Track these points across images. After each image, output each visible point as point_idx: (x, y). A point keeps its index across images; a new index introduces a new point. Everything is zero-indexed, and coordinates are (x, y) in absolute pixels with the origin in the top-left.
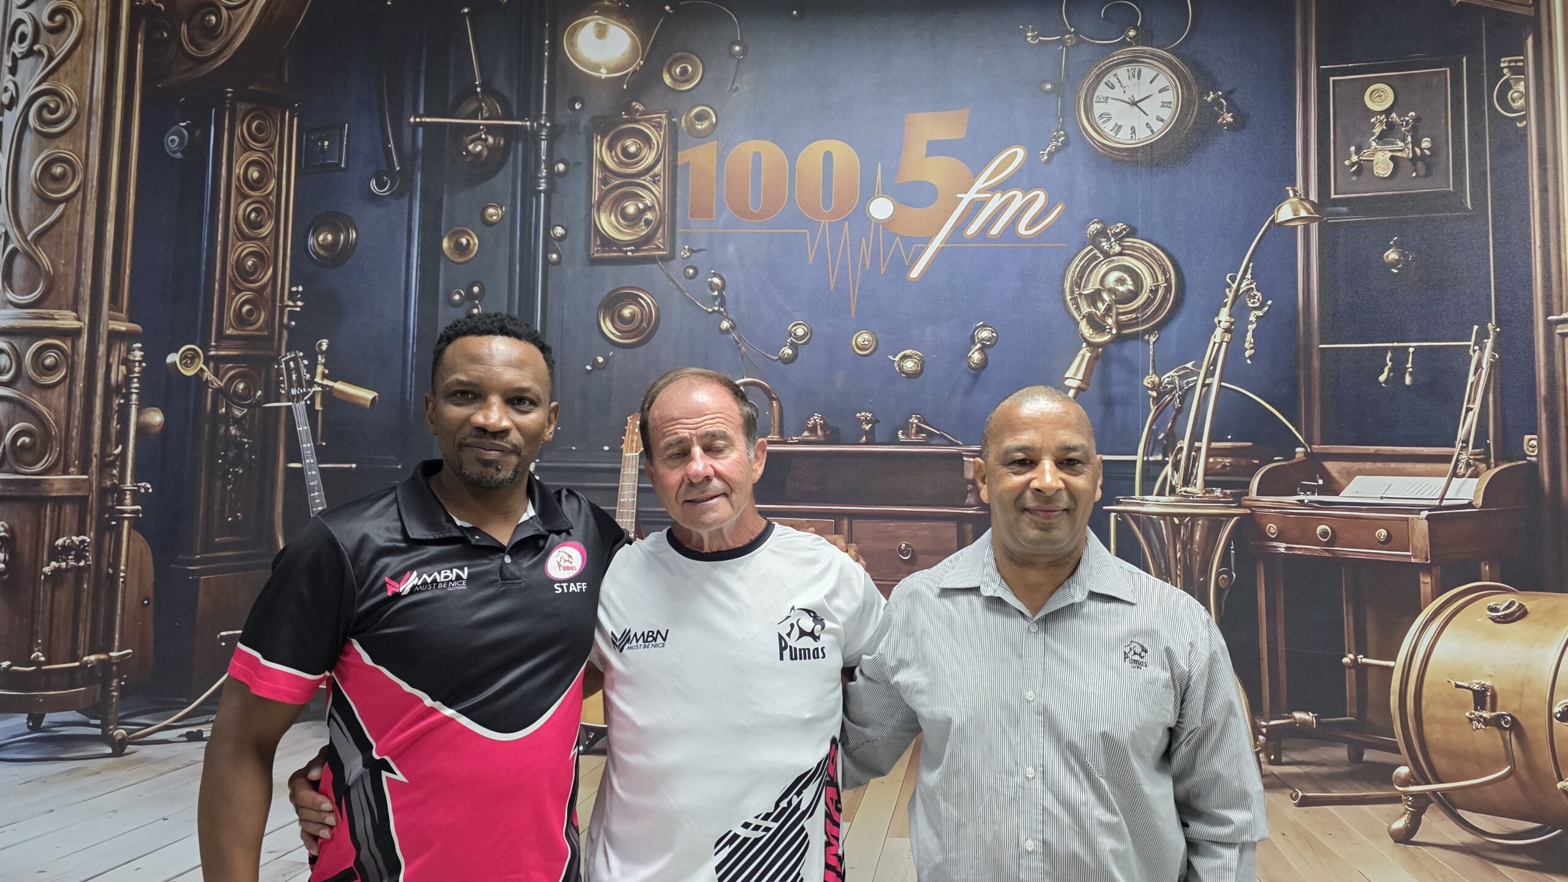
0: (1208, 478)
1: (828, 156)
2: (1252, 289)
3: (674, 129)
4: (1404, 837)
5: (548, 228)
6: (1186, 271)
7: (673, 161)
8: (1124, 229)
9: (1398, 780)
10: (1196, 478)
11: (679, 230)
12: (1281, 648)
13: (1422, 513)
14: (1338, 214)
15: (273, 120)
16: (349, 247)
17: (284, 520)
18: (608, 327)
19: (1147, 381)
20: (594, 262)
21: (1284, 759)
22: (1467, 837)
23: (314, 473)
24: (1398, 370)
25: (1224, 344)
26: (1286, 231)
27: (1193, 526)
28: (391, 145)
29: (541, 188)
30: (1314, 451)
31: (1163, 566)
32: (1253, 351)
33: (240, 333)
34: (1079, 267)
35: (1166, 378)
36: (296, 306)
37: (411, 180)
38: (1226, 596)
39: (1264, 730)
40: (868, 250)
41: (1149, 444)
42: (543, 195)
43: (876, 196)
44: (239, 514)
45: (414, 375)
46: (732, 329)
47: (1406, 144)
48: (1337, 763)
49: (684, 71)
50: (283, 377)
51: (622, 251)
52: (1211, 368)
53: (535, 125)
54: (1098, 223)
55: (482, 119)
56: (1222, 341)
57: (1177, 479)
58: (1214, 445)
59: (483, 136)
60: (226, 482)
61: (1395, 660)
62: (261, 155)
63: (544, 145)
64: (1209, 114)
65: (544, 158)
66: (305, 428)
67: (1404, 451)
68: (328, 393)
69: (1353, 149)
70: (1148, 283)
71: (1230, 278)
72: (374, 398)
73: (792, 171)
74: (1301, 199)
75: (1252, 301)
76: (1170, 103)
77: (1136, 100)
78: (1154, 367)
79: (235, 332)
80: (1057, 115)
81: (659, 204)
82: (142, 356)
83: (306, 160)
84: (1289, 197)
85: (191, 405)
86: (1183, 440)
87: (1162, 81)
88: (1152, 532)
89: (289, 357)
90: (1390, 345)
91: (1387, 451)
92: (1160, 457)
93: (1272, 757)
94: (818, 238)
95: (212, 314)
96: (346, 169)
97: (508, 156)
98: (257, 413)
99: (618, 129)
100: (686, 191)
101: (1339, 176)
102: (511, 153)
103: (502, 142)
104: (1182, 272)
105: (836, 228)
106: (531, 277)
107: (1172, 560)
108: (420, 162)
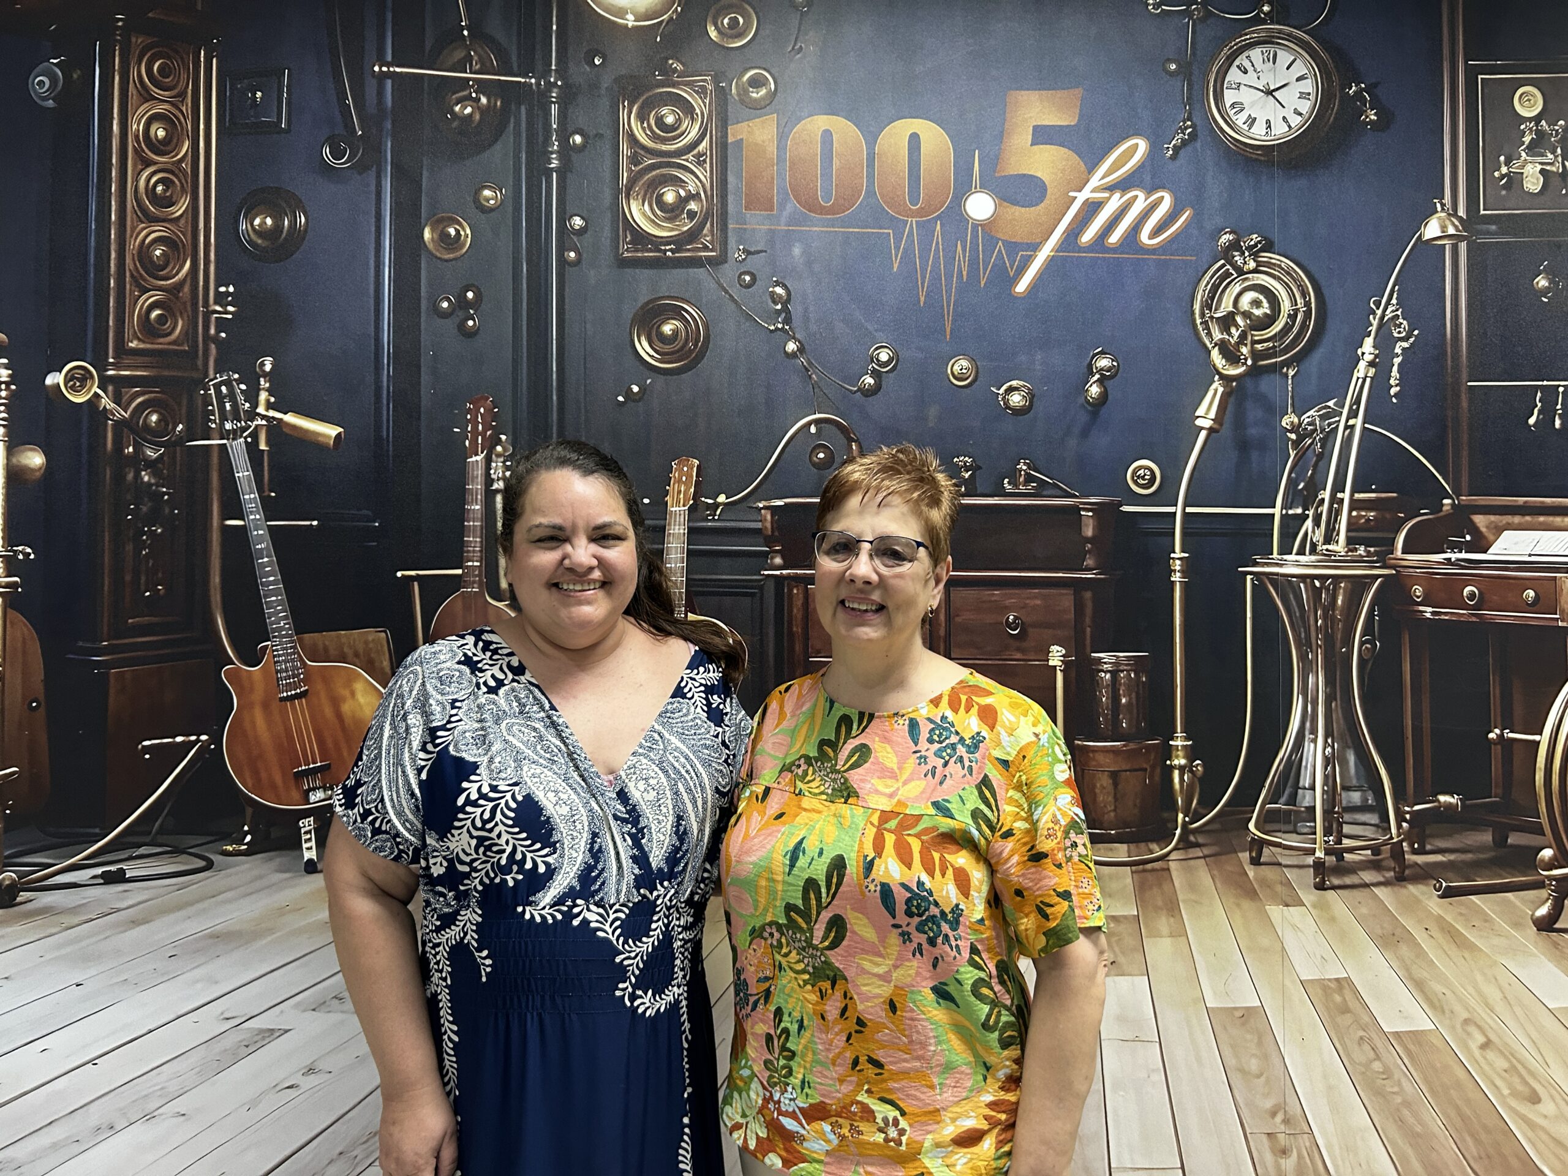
0: (1350, 534)
1: (914, 139)
2: (1398, 316)
3: (722, 94)
4: (1546, 925)
5: (563, 219)
6: (1326, 292)
7: (722, 137)
8: (1259, 242)
9: (1542, 864)
10: (1338, 534)
11: (730, 226)
12: (1427, 725)
14: (1488, 233)
15: (182, 59)
16: (297, 236)
17: (223, 594)
18: (644, 348)
19: (1286, 422)
20: (624, 263)
21: (1428, 847)
23: (261, 532)
24: (1548, 413)
25: (1368, 380)
26: (1431, 250)
27: (1335, 590)
28: (350, 101)
29: (552, 166)
30: (1462, 503)
31: (1303, 635)
32: (1398, 388)
33: (148, 346)
34: (1210, 285)
35: (1305, 419)
36: (227, 312)
37: (379, 150)
38: (1369, 667)
39: (1408, 816)
40: (964, 257)
41: (1288, 495)
42: (554, 174)
43: (973, 190)
44: (160, 587)
45: (391, 407)
46: (801, 353)
47: (1556, 157)
48: (1481, 849)
49: (734, 22)
50: (212, 405)
51: (660, 251)
52: (1354, 407)
53: (542, 83)
54: (1230, 233)
55: (471, 73)
56: (1366, 377)
57: (1319, 536)
58: (1357, 496)
59: (474, 95)
60: (139, 545)
61: (1541, 734)
62: (166, 106)
63: (554, 109)
64: (1352, 109)
65: (555, 126)
66: (246, 473)
67: (1555, 502)
68: (276, 429)
69: (1502, 158)
70: (1286, 306)
71: (1374, 303)
72: (340, 434)
73: (871, 155)
74: (1449, 214)
75: (1397, 330)
76: (1309, 94)
77: (1272, 88)
78: (1293, 405)
79: (142, 346)
80: (1183, 103)
81: (705, 192)
82: (9, 376)
83: (231, 115)
84: (1437, 212)
85: (84, 441)
86: (1325, 490)
87: (1299, 68)
88: (1291, 596)
89: (219, 379)
90: (1540, 383)
91: (1535, 502)
92: (1299, 511)
93: (1416, 846)
94: (904, 241)
95: (108, 322)
96: (288, 131)
97: (509, 122)
98: (178, 455)
99: (651, 94)
100: (739, 177)
101: (1489, 190)
102: (512, 120)
103: (499, 103)
104: (1322, 294)
105: (926, 229)
106: (543, 282)
107: (1313, 629)
108: (389, 127)
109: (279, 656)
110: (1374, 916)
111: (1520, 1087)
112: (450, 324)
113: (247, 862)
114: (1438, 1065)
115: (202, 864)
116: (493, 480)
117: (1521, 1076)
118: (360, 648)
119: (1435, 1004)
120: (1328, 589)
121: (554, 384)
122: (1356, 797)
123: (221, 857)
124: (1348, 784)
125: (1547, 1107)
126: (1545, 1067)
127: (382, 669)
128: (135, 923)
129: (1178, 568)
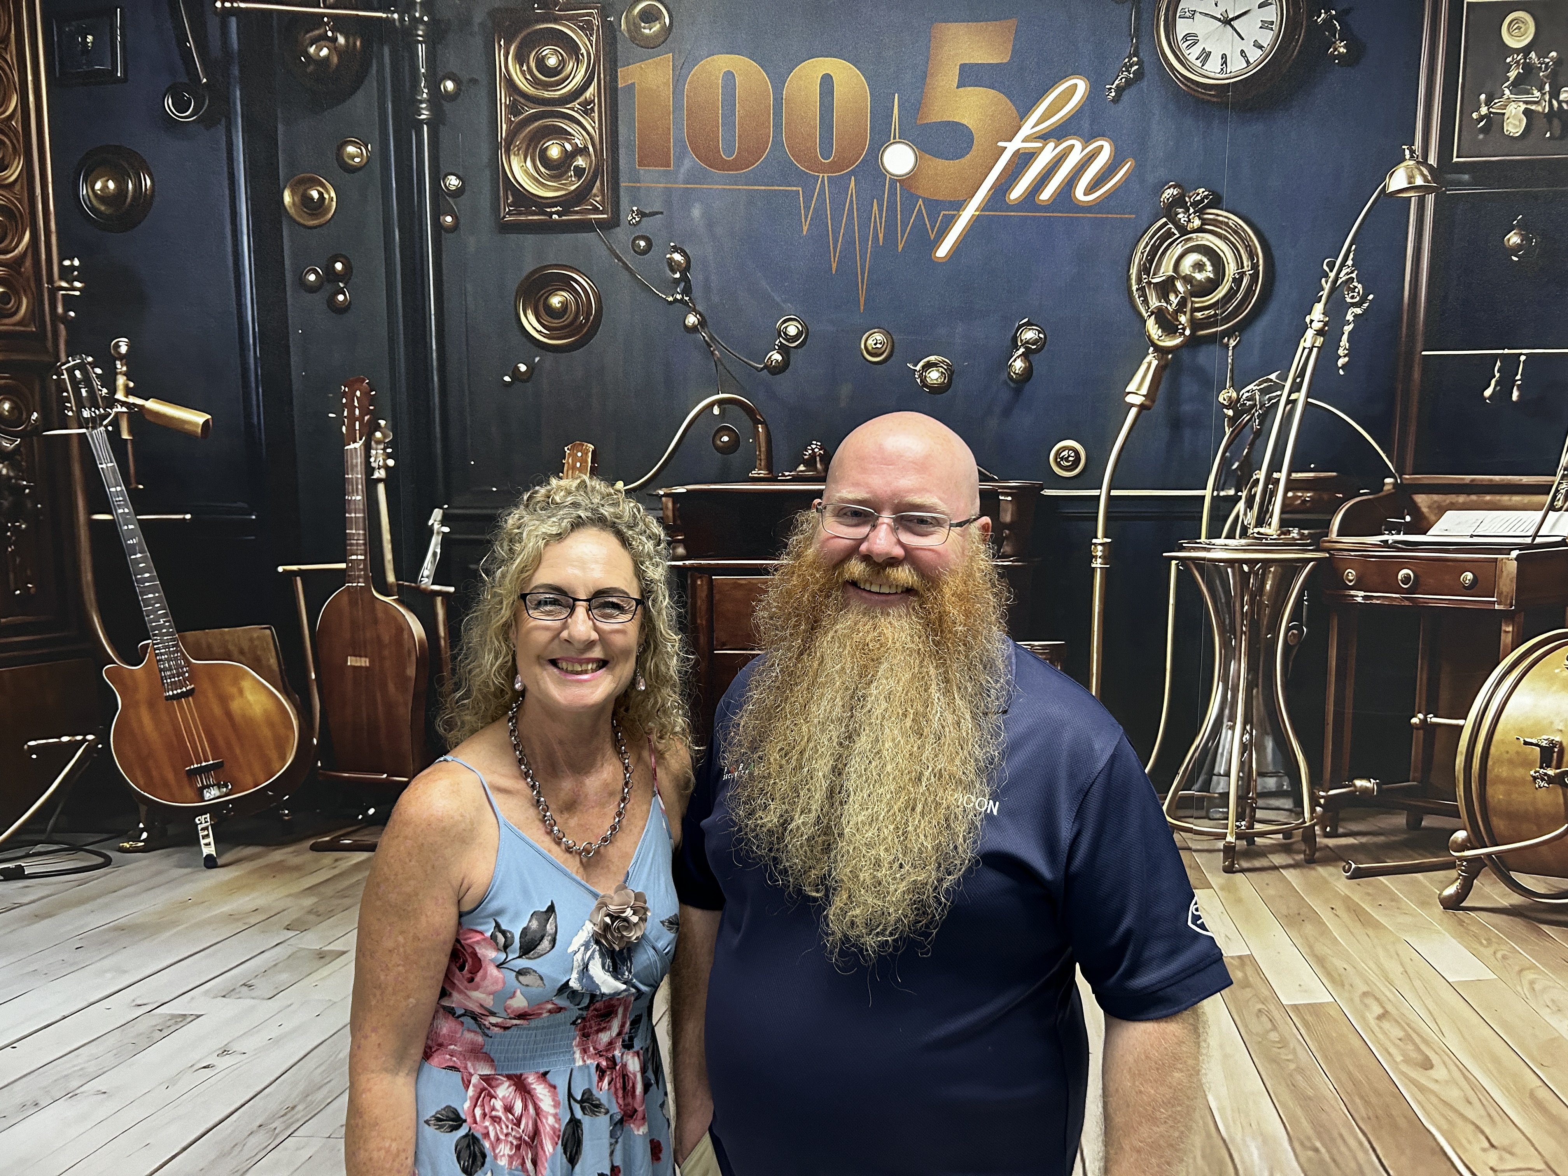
0: (1284, 516)
1: (827, 81)
2: (1352, 279)
3: (610, 34)
4: (1453, 904)
5: (437, 177)
6: (1276, 253)
7: (611, 82)
8: (1206, 197)
9: (1455, 845)
10: (1271, 517)
11: (623, 184)
12: (1349, 711)
13: (1512, 552)
14: (1460, 183)
16: (143, 201)
17: (97, 593)
18: (530, 322)
19: (1223, 397)
20: (505, 228)
21: (1341, 830)
22: (1516, 899)
23: (131, 527)
24: (1506, 384)
25: (1315, 350)
26: (1395, 204)
27: (1264, 574)
29: (423, 117)
30: (1405, 482)
31: (1227, 622)
32: (1347, 359)
34: (1149, 246)
35: (1245, 393)
36: (75, 289)
37: (228, 100)
38: (1294, 653)
39: (1322, 801)
40: (881, 218)
41: (1220, 476)
42: (425, 126)
43: (892, 141)
44: (30, 586)
45: (260, 390)
46: (702, 327)
47: (1543, 95)
48: (1394, 831)
50: (67, 392)
51: (545, 213)
52: (1298, 380)
53: (406, 19)
54: (1174, 187)
55: (325, 7)
56: (1313, 347)
57: (1251, 518)
58: (1294, 475)
59: (330, 34)
60: (4, 542)
61: (1466, 719)
63: (421, 50)
64: (1319, 40)
65: (423, 70)
66: (110, 465)
67: (1503, 480)
68: (137, 416)
69: (1483, 97)
70: (1231, 269)
71: (1327, 265)
72: (207, 421)
73: (778, 100)
74: (1418, 162)
75: (1351, 295)
76: (1272, 23)
77: (1231, 16)
78: (1232, 378)
80: (1130, 35)
81: (593, 146)
83: (60, 62)
84: (1405, 160)
86: (1260, 470)
88: (1218, 582)
89: (72, 363)
90: (1500, 352)
91: (1483, 480)
92: (1232, 492)
94: (814, 199)
96: (125, 79)
97: (370, 65)
98: (36, 445)
99: (529, 31)
100: (631, 126)
101: (1464, 133)
102: (374, 61)
103: (358, 43)
104: (1271, 254)
105: (839, 185)
106: (417, 250)
107: (1238, 615)
108: (236, 72)
109: (162, 654)
110: (1281, 897)
111: (1414, 1055)
112: (319, 299)
113: (145, 859)
114: (1334, 1035)
115: (100, 860)
116: (374, 469)
117: (1415, 1044)
118: (246, 645)
119: (1335, 979)
120: (1256, 574)
121: (435, 363)
122: (1271, 783)
123: (119, 854)
124: (1264, 771)
125: (1440, 1072)
126: (1440, 1036)
127: (269, 666)
128: (39, 917)
129: (1099, 554)
